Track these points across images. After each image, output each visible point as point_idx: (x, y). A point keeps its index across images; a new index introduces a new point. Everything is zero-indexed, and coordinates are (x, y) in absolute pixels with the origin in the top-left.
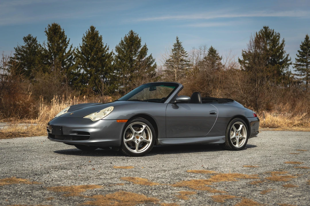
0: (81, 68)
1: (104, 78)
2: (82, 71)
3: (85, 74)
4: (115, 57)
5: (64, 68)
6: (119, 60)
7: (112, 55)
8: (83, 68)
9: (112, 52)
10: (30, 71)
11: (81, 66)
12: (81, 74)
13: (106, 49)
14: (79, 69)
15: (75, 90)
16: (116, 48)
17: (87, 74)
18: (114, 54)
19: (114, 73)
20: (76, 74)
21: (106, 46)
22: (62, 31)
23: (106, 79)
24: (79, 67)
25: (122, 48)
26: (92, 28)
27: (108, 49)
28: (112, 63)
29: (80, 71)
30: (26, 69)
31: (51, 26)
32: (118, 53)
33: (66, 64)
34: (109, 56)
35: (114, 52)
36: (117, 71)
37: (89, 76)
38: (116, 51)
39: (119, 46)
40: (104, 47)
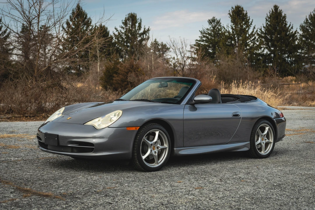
0: (264, 48)
1: (288, 57)
2: (266, 51)
3: (268, 54)
4: (299, 36)
5: (247, 48)
6: (303, 39)
7: (296, 33)
8: (266, 48)
9: (297, 31)
10: (214, 53)
11: (265, 47)
12: (264, 54)
13: (290, 28)
14: (263, 49)
15: (258, 71)
16: (300, 26)
17: (270, 54)
18: (298, 33)
19: (298, 52)
20: (259, 55)
21: (290, 25)
22: (245, 12)
23: (290, 59)
24: (262, 47)
25: (307, 27)
26: (276, 7)
27: (292, 28)
28: (296, 43)
29: (263, 51)
30: (211, 51)
31: (234, 8)
32: (302, 32)
33: (249, 45)
34: (293, 35)
35: (299, 30)
36: (302, 51)
37: (273, 56)
38: (301, 30)
39: (304, 24)
40: (288, 26)
